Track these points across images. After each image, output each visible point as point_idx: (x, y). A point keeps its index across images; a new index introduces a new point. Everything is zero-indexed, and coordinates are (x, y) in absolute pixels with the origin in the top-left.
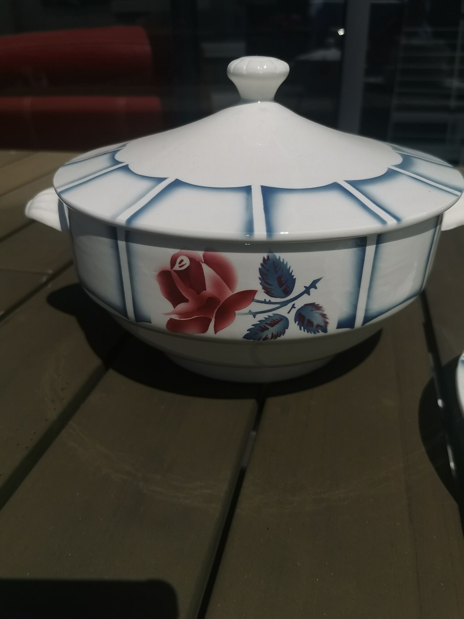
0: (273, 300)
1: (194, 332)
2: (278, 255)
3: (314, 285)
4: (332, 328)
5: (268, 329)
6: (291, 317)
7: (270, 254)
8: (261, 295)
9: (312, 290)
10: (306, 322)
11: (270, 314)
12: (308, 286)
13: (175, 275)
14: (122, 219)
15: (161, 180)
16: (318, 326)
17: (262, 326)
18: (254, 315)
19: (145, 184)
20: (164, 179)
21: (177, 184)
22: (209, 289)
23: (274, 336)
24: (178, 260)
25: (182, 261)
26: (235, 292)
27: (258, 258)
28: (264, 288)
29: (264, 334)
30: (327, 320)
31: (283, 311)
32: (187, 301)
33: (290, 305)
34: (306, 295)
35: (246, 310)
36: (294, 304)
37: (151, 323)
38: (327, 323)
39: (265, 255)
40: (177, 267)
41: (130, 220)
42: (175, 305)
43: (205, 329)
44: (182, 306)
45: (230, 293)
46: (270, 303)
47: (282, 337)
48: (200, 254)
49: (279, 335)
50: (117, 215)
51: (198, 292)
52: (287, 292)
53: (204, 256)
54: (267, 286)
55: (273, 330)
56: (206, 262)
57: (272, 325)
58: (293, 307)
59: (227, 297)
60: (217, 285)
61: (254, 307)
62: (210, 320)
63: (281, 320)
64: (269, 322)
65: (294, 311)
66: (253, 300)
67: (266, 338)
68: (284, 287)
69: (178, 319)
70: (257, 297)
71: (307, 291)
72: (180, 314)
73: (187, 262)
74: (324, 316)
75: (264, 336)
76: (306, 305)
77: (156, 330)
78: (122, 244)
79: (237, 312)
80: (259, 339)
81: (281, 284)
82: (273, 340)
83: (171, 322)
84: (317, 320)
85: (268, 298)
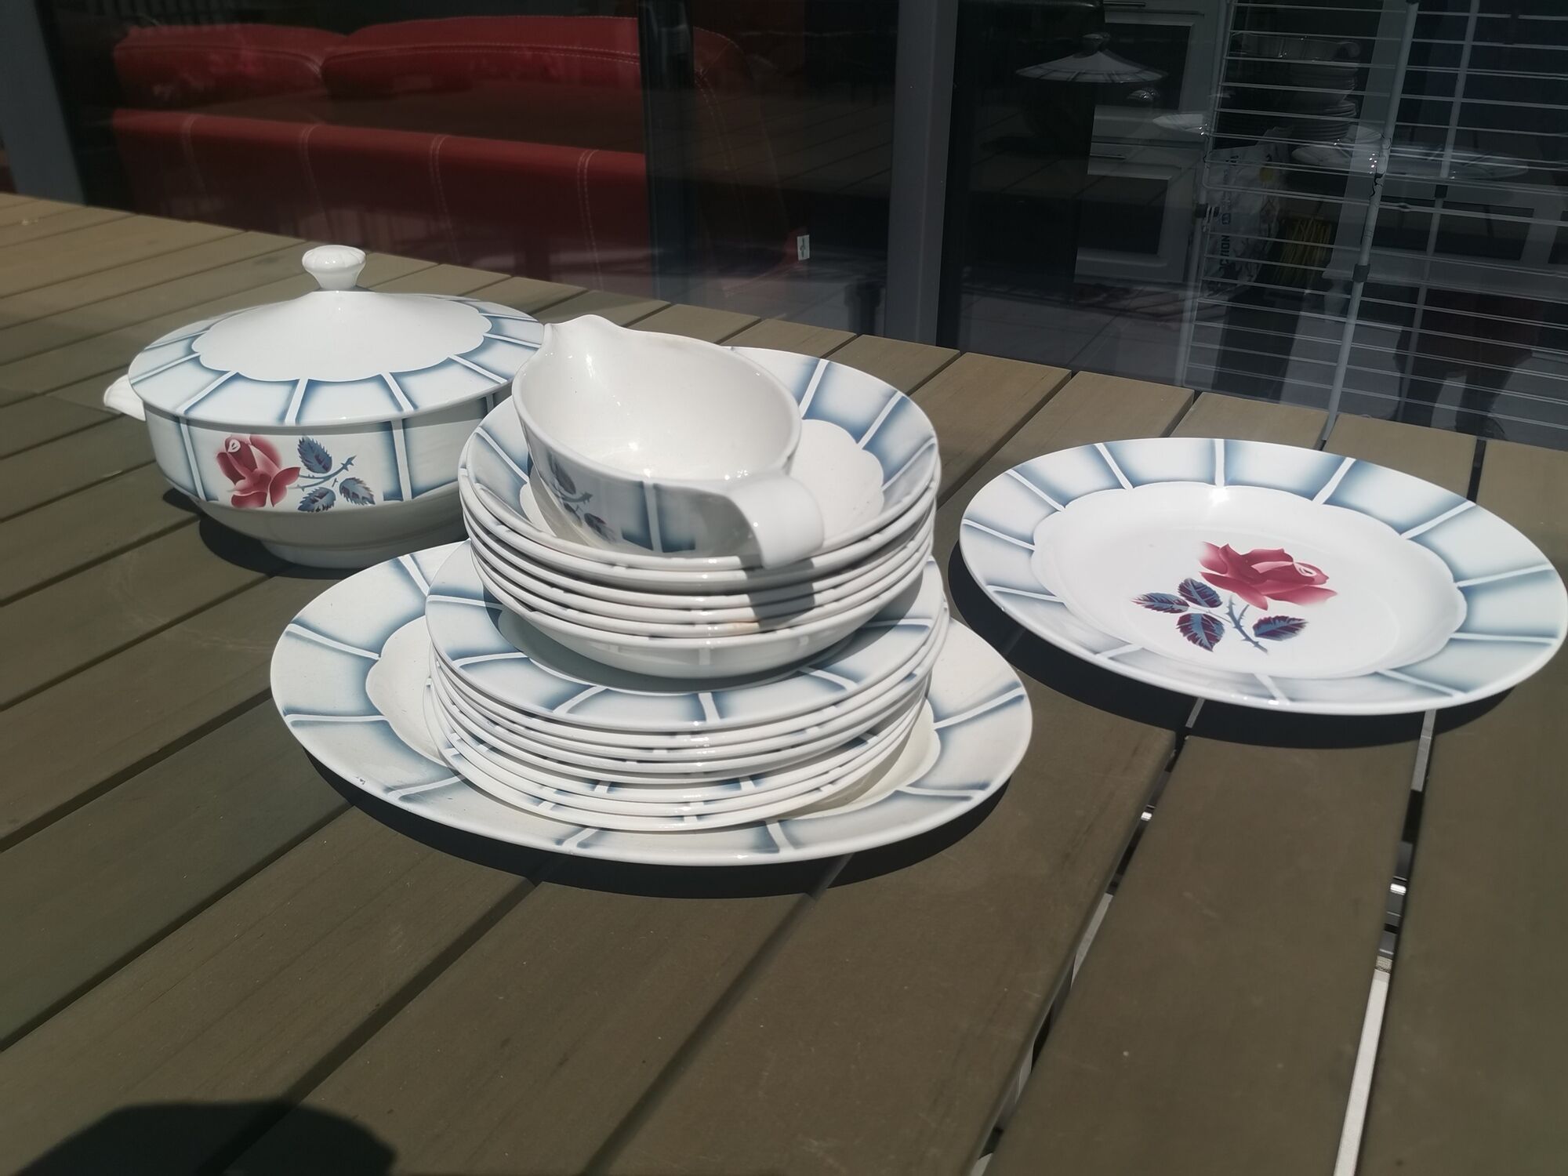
0: (316, 475)
1: (254, 507)
2: (311, 437)
3: (349, 461)
4: (379, 499)
5: (317, 501)
6: (336, 490)
7: (304, 437)
8: (304, 471)
9: (349, 466)
10: (351, 495)
11: (317, 487)
12: (344, 463)
13: (230, 456)
14: (180, 411)
15: (223, 373)
16: (363, 498)
17: (312, 498)
18: (303, 488)
19: (210, 376)
20: (225, 372)
21: (237, 377)
22: (260, 468)
23: (326, 507)
24: (231, 444)
25: (234, 444)
26: (282, 469)
27: (295, 440)
28: (306, 465)
29: (316, 506)
30: (372, 493)
31: (328, 485)
32: (244, 478)
33: (332, 479)
34: (344, 470)
35: (294, 484)
36: (336, 479)
37: (217, 500)
38: (372, 496)
39: (300, 437)
40: (230, 450)
41: (187, 411)
42: (235, 482)
43: (263, 503)
44: (241, 483)
45: (277, 471)
46: (313, 477)
47: (332, 509)
48: (246, 437)
49: (328, 507)
50: (177, 406)
51: (252, 470)
52: (327, 468)
53: (251, 439)
54: (308, 463)
55: (321, 502)
56: (253, 444)
57: (321, 497)
58: (335, 481)
59: (275, 475)
60: (266, 464)
61: (300, 481)
62: (266, 495)
63: (328, 492)
64: (317, 495)
65: (337, 485)
66: (299, 476)
67: (318, 510)
68: (323, 464)
69: (239, 495)
70: (301, 473)
71: (345, 467)
72: (243, 491)
73: (238, 446)
74: (367, 489)
75: (316, 508)
76: (347, 479)
77: (223, 508)
78: (184, 427)
79: (287, 486)
80: (312, 511)
81: (320, 462)
82: (325, 511)
83: (235, 499)
84: (362, 493)
85: (312, 474)
